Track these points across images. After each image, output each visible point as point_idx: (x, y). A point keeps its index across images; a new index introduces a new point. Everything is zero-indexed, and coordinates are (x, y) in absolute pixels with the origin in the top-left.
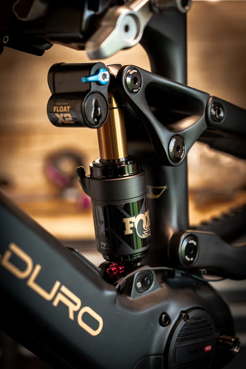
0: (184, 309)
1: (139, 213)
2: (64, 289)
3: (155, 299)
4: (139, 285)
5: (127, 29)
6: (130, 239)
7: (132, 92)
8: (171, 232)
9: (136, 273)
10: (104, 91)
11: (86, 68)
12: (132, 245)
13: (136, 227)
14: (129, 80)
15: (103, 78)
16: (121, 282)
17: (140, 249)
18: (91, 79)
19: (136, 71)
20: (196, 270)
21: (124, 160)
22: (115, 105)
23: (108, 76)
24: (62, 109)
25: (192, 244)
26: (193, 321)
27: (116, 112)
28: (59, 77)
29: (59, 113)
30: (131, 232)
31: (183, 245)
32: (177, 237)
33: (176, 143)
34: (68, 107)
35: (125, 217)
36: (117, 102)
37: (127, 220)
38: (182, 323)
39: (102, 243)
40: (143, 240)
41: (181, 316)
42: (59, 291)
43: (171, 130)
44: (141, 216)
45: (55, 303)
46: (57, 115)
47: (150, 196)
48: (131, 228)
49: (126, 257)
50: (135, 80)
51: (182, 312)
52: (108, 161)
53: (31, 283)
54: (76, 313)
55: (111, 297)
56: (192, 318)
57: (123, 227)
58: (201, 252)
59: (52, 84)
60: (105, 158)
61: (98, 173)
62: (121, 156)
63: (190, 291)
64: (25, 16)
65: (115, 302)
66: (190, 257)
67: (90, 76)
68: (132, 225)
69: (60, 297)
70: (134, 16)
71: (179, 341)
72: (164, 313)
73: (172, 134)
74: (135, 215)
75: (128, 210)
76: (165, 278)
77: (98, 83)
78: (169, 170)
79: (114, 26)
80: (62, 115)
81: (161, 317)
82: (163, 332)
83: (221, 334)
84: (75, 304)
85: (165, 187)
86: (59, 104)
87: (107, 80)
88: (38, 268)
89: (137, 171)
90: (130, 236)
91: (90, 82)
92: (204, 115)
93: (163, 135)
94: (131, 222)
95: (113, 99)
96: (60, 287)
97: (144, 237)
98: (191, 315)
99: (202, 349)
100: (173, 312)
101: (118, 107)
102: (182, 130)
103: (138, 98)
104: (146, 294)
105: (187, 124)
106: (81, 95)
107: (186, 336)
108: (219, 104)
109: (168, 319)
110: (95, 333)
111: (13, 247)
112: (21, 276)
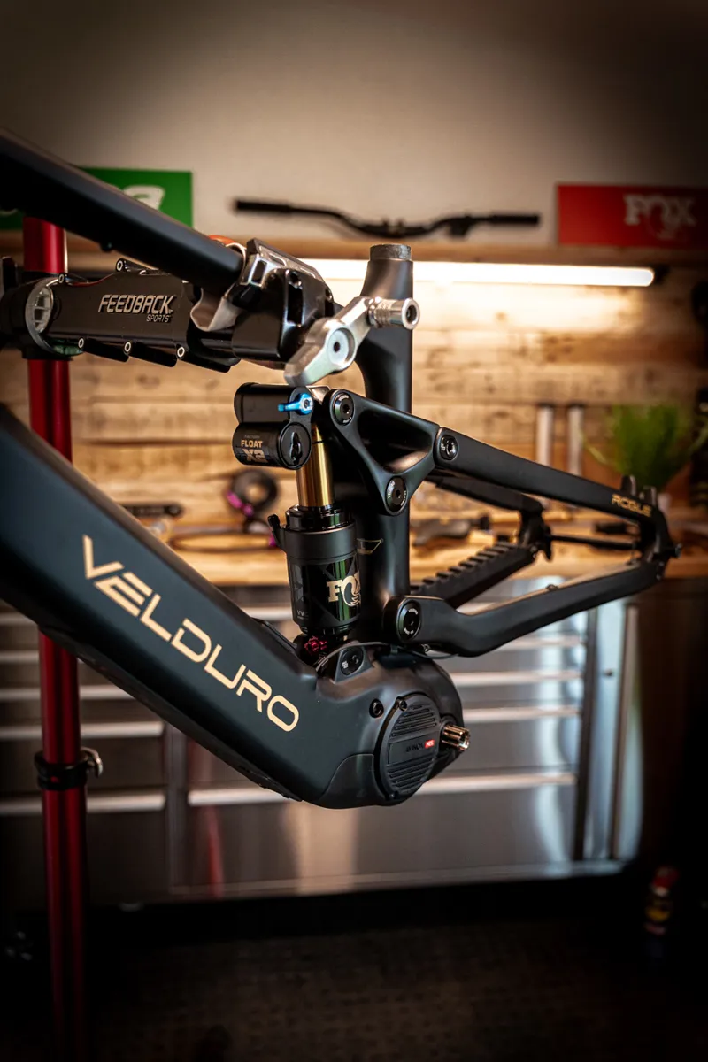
0: (401, 695)
1: (347, 574)
2: (250, 674)
3: (365, 683)
4: (345, 665)
5: (337, 347)
6: (334, 608)
7: (341, 423)
8: (387, 597)
9: (341, 650)
10: (307, 422)
11: (284, 393)
12: (337, 616)
13: (343, 593)
14: (338, 406)
15: (304, 405)
16: (323, 661)
17: (346, 619)
18: (290, 407)
19: (346, 397)
20: (418, 646)
21: (329, 507)
22: (319, 438)
23: (311, 403)
24: (252, 444)
25: (413, 613)
26: (412, 710)
27: (321, 447)
28: (249, 402)
29: (248, 448)
30: (337, 599)
31: (403, 613)
32: (393, 604)
33: (395, 486)
34: (260, 442)
35: (330, 580)
36: (321, 434)
37: (331, 584)
38: (398, 712)
39: (299, 612)
40: (351, 608)
41: (396, 704)
42: (244, 676)
43: (390, 470)
44: (349, 579)
45: (239, 693)
46: (245, 451)
47: (362, 551)
48: (337, 594)
49: (329, 630)
50: (345, 408)
51: (399, 698)
52: (309, 508)
53: (209, 668)
54: (265, 704)
55: (309, 682)
56: (411, 707)
57: (327, 592)
58: (423, 622)
59: (240, 410)
60: (305, 504)
61: (296, 524)
62: (326, 501)
63: (408, 671)
64: (207, 324)
65: (314, 688)
66: (409, 630)
67: (289, 403)
68: (338, 591)
69: (245, 684)
70: (346, 333)
71: (394, 735)
72: (377, 700)
73: (391, 475)
74: (342, 578)
75: (332, 572)
76: (379, 655)
77: (298, 412)
78: (386, 519)
79: (321, 345)
80: (251, 451)
81: (372, 705)
82: (375, 723)
83: (446, 725)
84: (265, 692)
85: (380, 541)
86: (248, 437)
87: (310, 408)
88: (219, 648)
89: (345, 522)
90: (335, 603)
91: (289, 411)
92: (432, 451)
93: (380, 476)
94: (336, 587)
95: (317, 431)
96: (246, 672)
97: (352, 604)
98: (409, 702)
99: (423, 745)
100: (388, 698)
101: (323, 441)
102: (400, 471)
103: (348, 431)
104: (354, 677)
105: (409, 462)
106: (276, 427)
107: (401, 729)
108: (450, 437)
109: (380, 708)
110: (288, 728)
111: (187, 623)
112: (198, 658)
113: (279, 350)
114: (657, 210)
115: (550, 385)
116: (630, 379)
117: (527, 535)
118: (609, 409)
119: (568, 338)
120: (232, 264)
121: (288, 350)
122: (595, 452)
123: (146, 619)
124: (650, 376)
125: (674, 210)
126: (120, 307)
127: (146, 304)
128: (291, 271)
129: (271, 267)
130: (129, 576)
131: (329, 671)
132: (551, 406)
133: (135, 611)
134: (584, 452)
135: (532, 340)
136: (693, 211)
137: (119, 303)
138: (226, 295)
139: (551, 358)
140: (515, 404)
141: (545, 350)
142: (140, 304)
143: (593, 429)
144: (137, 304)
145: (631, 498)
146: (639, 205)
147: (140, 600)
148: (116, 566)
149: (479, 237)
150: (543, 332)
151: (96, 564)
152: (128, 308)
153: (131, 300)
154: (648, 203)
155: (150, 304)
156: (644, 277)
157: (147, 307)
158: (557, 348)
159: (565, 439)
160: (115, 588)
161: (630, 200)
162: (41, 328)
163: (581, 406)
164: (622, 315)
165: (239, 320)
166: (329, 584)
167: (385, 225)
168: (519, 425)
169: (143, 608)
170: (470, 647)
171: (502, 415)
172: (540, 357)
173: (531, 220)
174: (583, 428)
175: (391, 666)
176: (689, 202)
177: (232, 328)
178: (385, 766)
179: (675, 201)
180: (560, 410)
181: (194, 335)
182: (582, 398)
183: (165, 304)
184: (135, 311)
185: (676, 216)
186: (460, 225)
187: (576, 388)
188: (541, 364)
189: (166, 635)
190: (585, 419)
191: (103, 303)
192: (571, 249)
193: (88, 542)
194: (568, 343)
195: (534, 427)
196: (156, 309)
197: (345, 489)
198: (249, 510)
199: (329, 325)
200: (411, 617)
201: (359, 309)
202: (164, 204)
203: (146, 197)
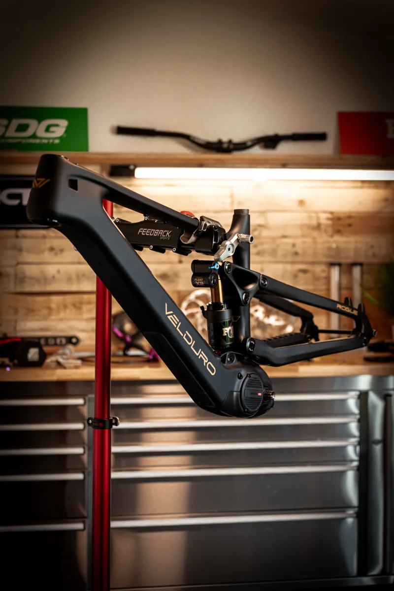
0: (249, 373)
1: (229, 326)
2: (202, 352)
3: (236, 367)
4: (229, 359)
5: (229, 249)
6: (225, 338)
7: (227, 273)
8: (242, 338)
9: (228, 354)
10: (217, 272)
11: (211, 263)
12: (226, 341)
13: (228, 332)
14: (227, 267)
15: (216, 267)
16: (222, 355)
17: (229, 343)
18: (212, 268)
19: (229, 264)
20: (254, 356)
21: (223, 302)
22: (219, 278)
23: (218, 266)
24: (199, 280)
25: (253, 343)
26: (252, 379)
27: (220, 281)
28: (196, 266)
30: (226, 335)
31: (248, 344)
32: (245, 341)
33: (245, 296)
34: (202, 279)
35: (224, 327)
36: (220, 277)
38: (248, 379)
39: (212, 340)
40: (231, 339)
41: (247, 376)
42: (201, 353)
43: (244, 289)
44: (230, 328)
46: (196, 282)
48: (226, 333)
49: (223, 346)
50: (229, 268)
53: (192, 347)
54: (206, 363)
55: (219, 361)
57: (222, 332)
58: (257, 347)
59: (193, 268)
61: (211, 308)
62: (221, 301)
63: (251, 367)
64: (186, 242)
65: (220, 363)
66: (251, 349)
67: (212, 266)
69: (201, 355)
70: (232, 245)
72: (240, 373)
73: (244, 291)
74: (227, 327)
75: (224, 325)
76: (240, 359)
77: (215, 269)
78: (242, 308)
79: (225, 249)
80: (198, 282)
81: (238, 375)
82: (240, 382)
84: (206, 360)
85: (240, 317)
86: (197, 278)
87: (218, 268)
88: (194, 342)
89: (228, 308)
90: (225, 336)
91: (212, 269)
92: (258, 284)
93: (240, 292)
94: (226, 330)
95: (219, 275)
97: (231, 337)
98: (252, 376)
99: (257, 394)
100: (244, 374)
102: (247, 290)
103: (230, 275)
104: (232, 364)
105: (251, 287)
106: (207, 274)
108: (265, 278)
109: (241, 375)
110: (213, 374)
111: (187, 332)
112: (189, 344)
113: (212, 250)
115: (339, 252)
119: (349, 217)
120: (196, 224)
121: (214, 250)
123: (178, 329)
126: (148, 233)
127: (160, 233)
128: (215, 226)
129: (208, 224)
130: (174, 315)
131: (224, 359)
132: (339, 265)
133: (175, 326)
134: (364, 297)
135: (324, 218)
137: (147, 232)
138: (194, 233)
139: (339, 232)
140: (313, 263)
141: (333, 226)
142: (157, 233)
144: (155, 232)
147: (176, 323)
148: (171, 312)
149: (284, 149)
150: (332, 213)
151: (168, 311)
152: (152, 234)
153: (153, 231)
155: (161, 233)
157: (160, 234)
158: (343, 223)
159: (350, 289)
160: (171, 318)
161: (390, 122)
163: (360, 264)
165: (197, 240)
166: (223, 329)
167: (220, 142)
168: (316, 278)
169: (177, 325)
171: (304, 271)
172: (330, 230)
173: (321, 137)
175: (244, 363)
177: (195, 243)
178: (244, 399)
180: (347, 268)
181: (180, 243)
182: (361, 259)
183: (168, 234)
184: (154, 235)
186: (270, 142)
187: (357, 251)
188: (331, 235)
189: (182, 335)
190: (363, 273)
191: (140, 231)
192: (348, 157)
193: (166, 305)
194: (349, 221)
195: (328, 279)
196: (164, 235)
197: (228, 296)
198: (128, 339)
199: (228, 243)
200: (251, 344)
201: (235, 237)
202: (68, 129)
203: (57, 125)
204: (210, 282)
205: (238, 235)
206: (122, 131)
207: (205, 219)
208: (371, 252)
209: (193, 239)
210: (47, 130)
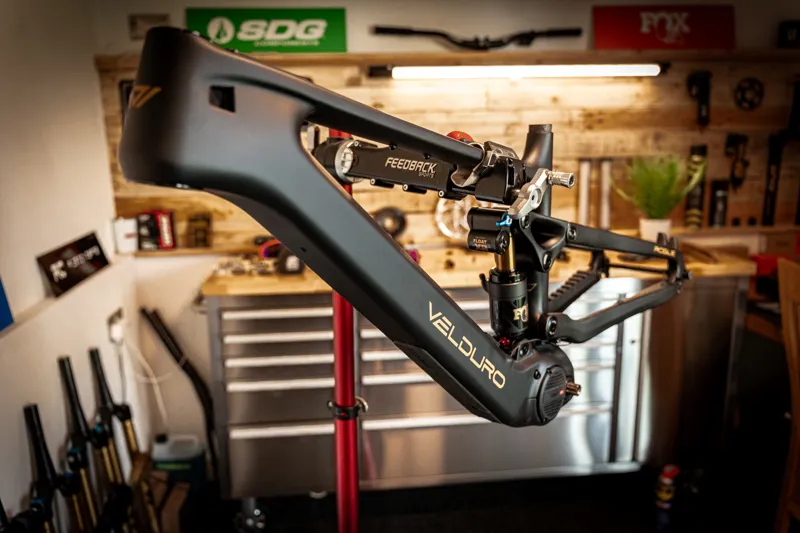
0: (548, 367)
1: (523, 305)
2: (487, 361)
3: (531, 361)
4: (521, 352)
5: (533, 198)
6: (516, 323)
7: (524, 228)
8: (538, 316)
9: (519, 346)
10: (508, 229)
11: (500, 215)
12: (517, 327)
13: (521, 315)
14: (523, 220)
15: (508, 222)
16: (513, 353)
17: (521, 330)
18: (502, 223)
20: (554, 340)
21: (514, 271)
22: (511, 236)
23: (511, 220)
24: (480, 241)
25: (554, 323)
26: (554, 375)
27: (511, 239)
28: (476, 218)
30: (518, 318)
31: (549, 323)
32: (543, 318)
33: (547, 258)
34: (485, 241)
37: (516, 311)
38: (548, 377)
40: (524, 323)
41: (547, 373)
42: (484, 362)
43: (544, 248)
44: (523, 308)
45: (482, 370)
46: (476, 245)
48: (518, 316)
49: (513, 334)
50: (526, 220)
51: (547, 369)
52: (503, 271)
53: (472, 359)
54: (492, 375)
55: (509, 363)
56: (554, 373)
57: (513, 315)
58: (559, 325)
59: (471, 222)
60: (500, 268)
61: (496, 279)
62: (512, 268)
63: (549, 354)
64: (461, 183)
65: (511, 366)
66: (552, 332)
67: (501, 221)
68: (518, 314)
70: (538, 190)
71: (547, 388)
72: (537, 371)
73: (544, 251)
75: (516, 305)
76: (534, 346)
77: (505, 225)
78: (539, 274)
79: (527, 198)
80: (480, 245)
81: (535, 373)
82: (537, 383)
83: (567, 382)
84: (492, 369)
85: (536, 284)
86: (477, 237)
87: (511, 222)
88: (475, 349)
89: (522, 279)
90: (517, 320)
91: (501, 227)
92: (565, 236)
93: (540, 253)
94: (518, 312)
95: (511, 232)
96: (485, 360)
97: (525, 320)
98: (553, 371)
99: (558, 393)
100: (542, 369)
101: (513, 236)
102: (550, 247)
103: (527, 232)
104: (525, 358)
105: (553, 243)
106: (494, 233)
107: (550, 385)
108: (574, 227)
109: (539, 374)
110: (500, 387)
111: (464, 338)
112: (467, 355)
113: (504, 197)
114: (662, 22)
115: (588, 147)
116: (644, 140)
117: (596, 265)
118: (630, 161)
119: (601, 113)
120: (477, 155)
121: (510, 199)
122: (621, 192)
123: (450, 338)
124: (657, 138)
125: (675, 21)
126: (400, 165)
127: (418, 166)
128: (508, 158)
129: (498, 155)
130: (444, 318)
131: (515, 357)
132: (589, 160)
133: (446, 334)
134: (612, 191)
135: (576, 115)
136: (688, 22)
138: (474, 170)
139: (590, 127)
141: (584, 122)
142: (414, 166)
143: (618, 174)
144: (411, 165)
145: (664, 247)
146: (650, 19)
147: (447, 329)
148: (440, 314)
149: (539, 46)
150: (584, 110)
151: (433, 315)
152: (406, 166)
153: (408, 163)
154: (656, 17)
155: (421, 166)
156: (654, 70)
157: (418, 168)
158: (594, 120)
159: (599, 182)
160: (439, 324)
161: (644, 16)
162: (345, 170)
163: (610, 159)
164: (638, 96)
165: (478, 181)
166: (514, 310)
167: (477, 41)
169: (448, 332)
170: (579, 339)
172: (582, 127)
174: (612, 175)
175: (543, 352)
176: (685, 15)
177: (475, 184)
178: (542, 405)
179: (676, 15)
180: (597, 163)
181: (450, 185)
182: (609, 154)
183: (431, 168)
184: (410, 169)
185: (676, 25)
186: (525, 39)
187: (607, 147)
188: (583, 131)
189: (456, 345)
190: (612, 168)
191: (388, 162)
192: (603, 53)
193: (431, 305)
194: (601, 117)
195: (578, 174)
196: (425, 169)
197: (521, 257)
199: (531, 188)
200: (553, 325)
201: (543, 177)
202: (327, 31)
203: (315, 27)
204: (497, 245)
205: (546, 173)
206: (380, 31)
207: (492, 146)
208: (620, 146)
209: (472, 179)
210: (307, 31)
